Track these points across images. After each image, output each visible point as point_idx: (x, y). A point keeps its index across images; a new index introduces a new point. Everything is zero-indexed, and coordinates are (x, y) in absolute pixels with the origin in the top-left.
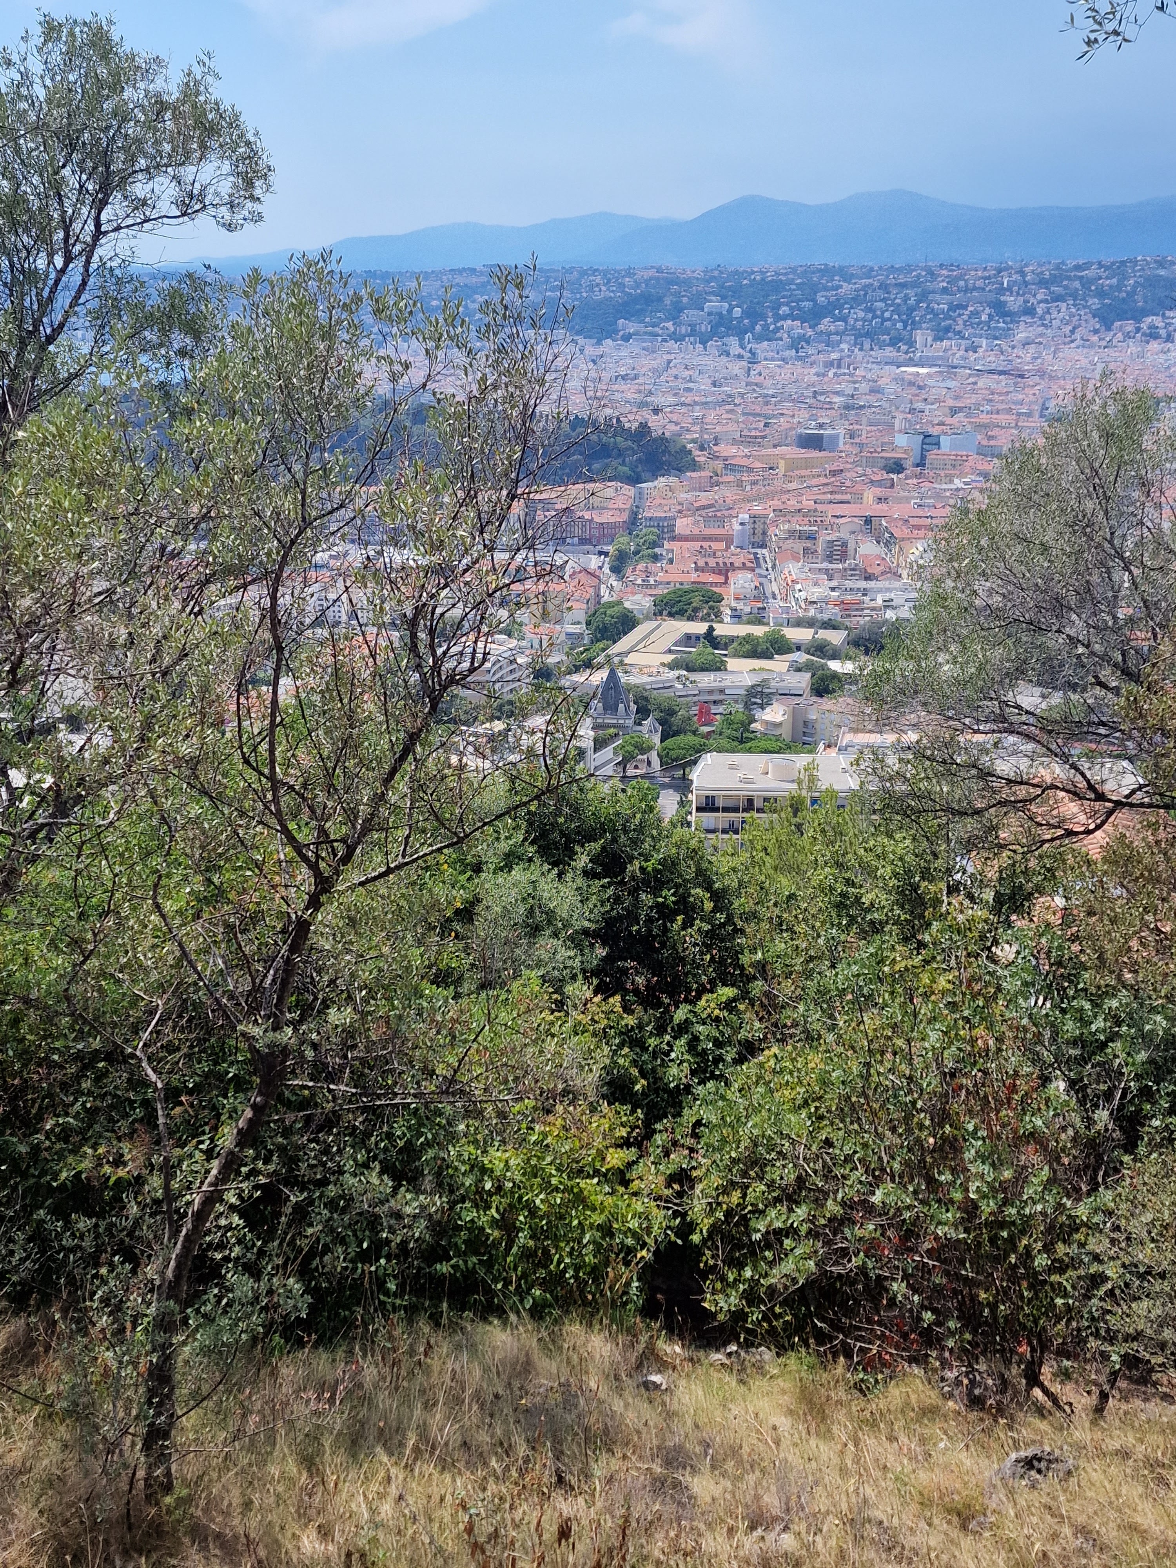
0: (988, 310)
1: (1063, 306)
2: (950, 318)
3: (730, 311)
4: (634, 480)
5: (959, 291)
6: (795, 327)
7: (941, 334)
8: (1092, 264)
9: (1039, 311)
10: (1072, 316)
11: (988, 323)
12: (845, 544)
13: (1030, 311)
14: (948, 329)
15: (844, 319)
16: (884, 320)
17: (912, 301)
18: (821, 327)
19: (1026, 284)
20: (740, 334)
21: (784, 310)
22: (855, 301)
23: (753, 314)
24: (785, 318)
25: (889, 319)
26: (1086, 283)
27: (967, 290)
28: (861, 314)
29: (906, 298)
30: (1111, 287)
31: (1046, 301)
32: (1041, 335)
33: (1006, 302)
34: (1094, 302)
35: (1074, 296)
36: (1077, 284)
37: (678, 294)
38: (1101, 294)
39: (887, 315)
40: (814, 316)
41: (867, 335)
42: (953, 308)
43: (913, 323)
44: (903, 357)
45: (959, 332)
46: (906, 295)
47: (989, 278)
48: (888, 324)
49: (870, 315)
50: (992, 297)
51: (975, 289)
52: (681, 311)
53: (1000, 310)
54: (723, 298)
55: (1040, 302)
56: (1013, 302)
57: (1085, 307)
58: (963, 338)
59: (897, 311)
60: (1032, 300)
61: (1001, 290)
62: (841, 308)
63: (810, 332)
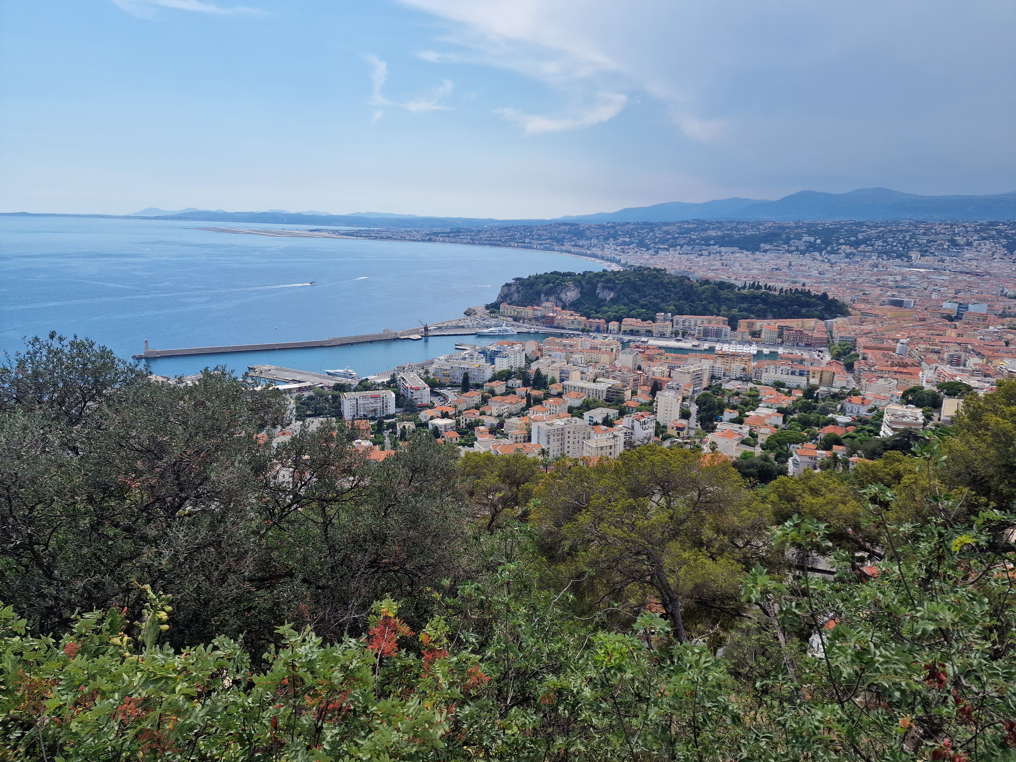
0: (947, 244)
1: (988, 242)
2: (928, 246)
3: (815, 241)
4: (822, 318)
5: (932, 234)
6: (848, 249)
7: (924, 253)
8: (1000, 223)
9: (975, 244)
10: (992, 247)
11: (947, 249)
12: (959, 357)
13: (969, 244)
14: (926, 251)
15: (872, 245)
16: (893, 246)
17: (908, 238)
18: (859, 249)
19: (967, 232)
20: (820, 251)
21: (842, 241)
22: (878, 238)
23: (826, 242)
24: (842, 244)
25: (895, 246)
26: (999, 232)
27: (936, 234)
28: (881, 244)
29: (904, 237)
30: (1012, 234)
31: (978, 240)
32: (977, 256)
33: (956, 240)
34: (1004, 241)
35: (993, 237)
36: (994, 233)
37: (788, 233)
38: (1006, 237)
39: (895, 244)
40: (856, 244)
41: (884, 253)
42: (929, 241)
43: (908, 248)
44: (906, 264)
45: (932, 253)
46: (904, 236)
47: (947, 228)
48: (895, 248)
49: (885, 244)
50: (949, 237)
51: (941, 233)
52: (790, 240)
53: (954, 243)
54: (810, 235)
55: (975, 240)
56: (960, 240)
57: (999, 243)
58: (935, 256)
59: (899, 242)
60: (971, 239)
61: (954, 234)
62: (870, 240)
63: (855, 251)
